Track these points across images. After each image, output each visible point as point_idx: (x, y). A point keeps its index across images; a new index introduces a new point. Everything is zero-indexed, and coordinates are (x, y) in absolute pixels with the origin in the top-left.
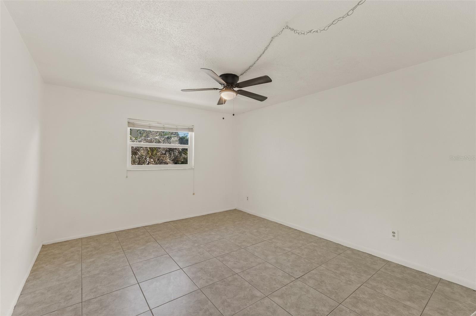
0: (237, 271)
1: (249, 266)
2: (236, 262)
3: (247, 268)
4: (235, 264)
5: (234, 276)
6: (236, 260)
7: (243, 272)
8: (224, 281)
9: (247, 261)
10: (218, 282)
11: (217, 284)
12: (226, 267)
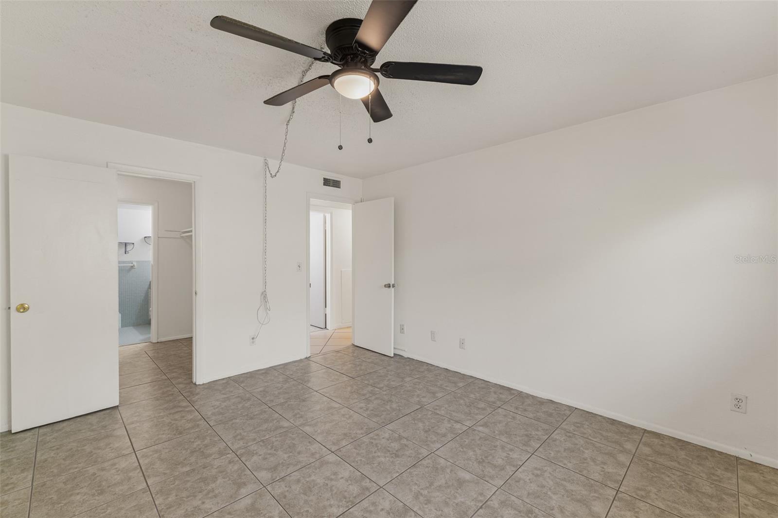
0: (332, 458)
1: (308, 471)
2: (333, 477)
3: (313, 464)
4: (335, 474)
5: (337, 448)
6: (333, 483)
7: (322, 457)
8: (352, 438)
9: (307, 482)
10: (361, 436)
11: (362, 434)
12: (352, 464)
